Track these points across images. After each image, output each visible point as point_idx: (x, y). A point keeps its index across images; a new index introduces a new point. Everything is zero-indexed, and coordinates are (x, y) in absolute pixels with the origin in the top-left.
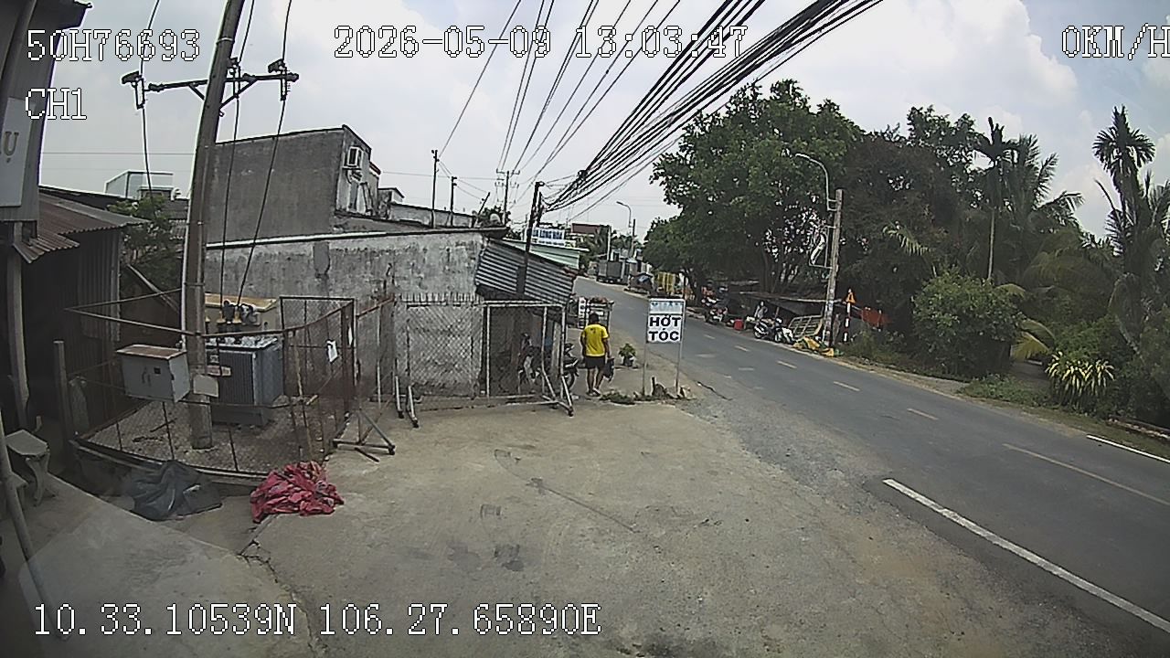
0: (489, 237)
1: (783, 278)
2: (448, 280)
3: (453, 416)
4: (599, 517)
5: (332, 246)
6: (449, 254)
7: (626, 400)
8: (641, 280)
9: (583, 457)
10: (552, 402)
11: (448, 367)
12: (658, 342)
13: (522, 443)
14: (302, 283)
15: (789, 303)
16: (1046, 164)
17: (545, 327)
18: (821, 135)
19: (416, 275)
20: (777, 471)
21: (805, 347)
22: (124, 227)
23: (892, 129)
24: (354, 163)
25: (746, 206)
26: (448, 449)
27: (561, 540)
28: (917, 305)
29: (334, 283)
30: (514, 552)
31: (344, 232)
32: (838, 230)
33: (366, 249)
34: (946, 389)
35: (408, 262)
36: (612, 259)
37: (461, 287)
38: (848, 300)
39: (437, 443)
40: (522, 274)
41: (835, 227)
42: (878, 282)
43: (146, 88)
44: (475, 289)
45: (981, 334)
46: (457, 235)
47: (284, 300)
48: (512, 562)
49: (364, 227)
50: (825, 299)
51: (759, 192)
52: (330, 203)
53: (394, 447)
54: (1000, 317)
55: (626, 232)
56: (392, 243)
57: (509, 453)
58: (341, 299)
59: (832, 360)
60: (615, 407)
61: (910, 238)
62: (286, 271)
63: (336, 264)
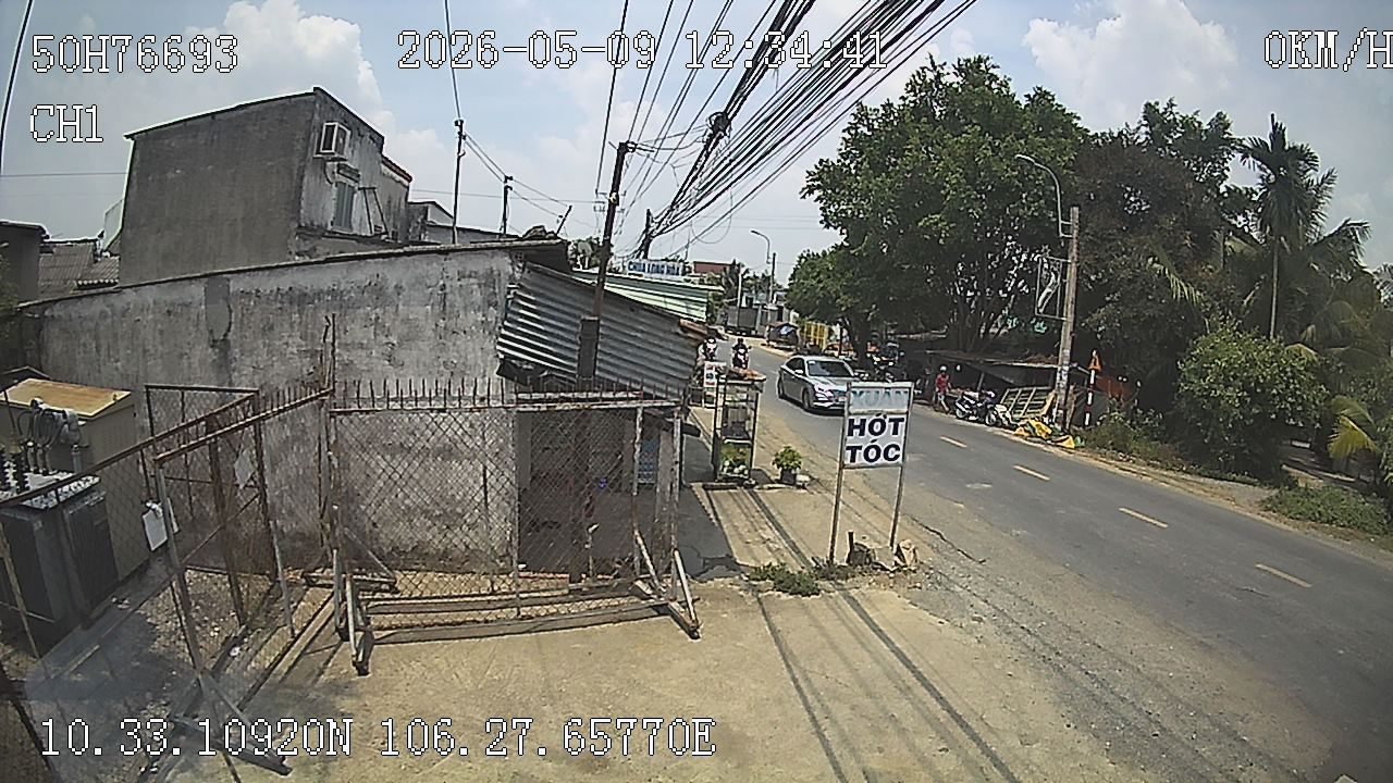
1: (982, 331)
2: (443, 348)
5: (235, 286)
6: (445, 296)
7: (801, 586)
8: (784, 333)
10: (655, 600)
14: (188, 358)
15: (1001, 369)
16: (1322, 182)
19: (382, 339)
21: (1032, 434)
23: (1131, 129)
24: (331, 148)
28: (1186, 374)
29: (238, 356)
32: (1074, 266)
33: (290, 289)
35: (367, 314)
36: (744, 305)
37: (471, 362)
38: (1092, 366)
40: (590, 336)
41: (1069, 261)
44: (497, 366)
45: (1273, 416)
46: (461, 257)
50: (1056, 363)
52: (285, 214)
55: (763, 270)
56: (338, 277)
59: (1072, 454)
62: (165, 334)
63: (242, 320)
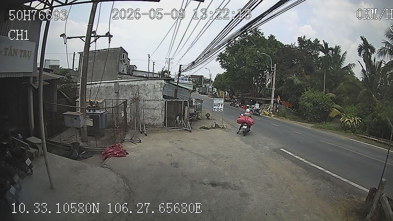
0: (166, 81)
1: (258, 92)
2: (154, 94)
3: (157, 133)
4: (198, 156)
5: (120, 84)
6: (154, 86)
7: (207, 128)
8: (213, 94)
9: (194, 143)
10: (185, 129)
11: (154, 119)
12: (216, 111)
13: (177, 140)
14: (111, 95)
15: (260, 100)
16: (344, 54)
17: (183, 107)
18: (270, 46)
19: (145, 92)
20: (249, 146)
21: (265, 114)
22: (59, 78)
24: (124, 58)
25: (245, 69)
26: (156, 141)
27: (188, 161)
28: (300, 100)
29: (120, 95)
30: (176, 164)
31: (121, 80)
32: (275, 77)
33: (130, 85)
34: (308, 126)
36: (204, 87)
37: (158, 95)
38: (278, 99)
39: (153, 140)
40: (176, 91)
41: (274, 76)
42: (288, 93)
43: (67, 38)
44: (162, 96)
45: (321, 109)
46: (157, 80)
47: (106, 100)
48: (176, 166)
49: (127, 78)
50: (271, 99)
51: (250, 65)
52: (117, 71)
53: (141, 140)
54: (327, 104)
55: (209, 78)
56: (138, 83)
57: (173, 142)
58: (123, 99)
59: (273, 118)
60: (204, 130)
62: (106, 91)
63: (121, 89)
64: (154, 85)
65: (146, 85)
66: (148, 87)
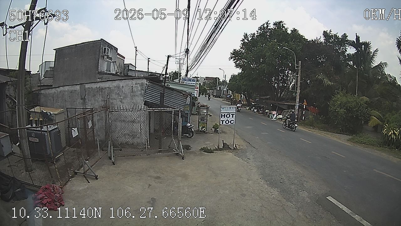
0: (149, 80)
1: (279, 95)
2: (132, 99)
3: (132, 159)
5: (87, 86)
6: (133, 88)
7: (210, 151)
8: (228, 96)
10: (176, 152)
12: (225, 125)
14: (76, 102)
15: (282, 105)
16: (375, 52)
19: (119, 97)
23: (318, 38)
24: (105, 53)
25: (265, 68)
26: (122, 177)
28: (330, 105)
29: (88, 101)
32: (300, 77)
33: (99, 87)
35: (116, 92)
36: (218, 89)
37: (138, 102)
38: (304, 104)
40: (162, 96)
41: (298, 76)
42: (315, 96)
43: (8, 28)
44: (144, 103)
45: (355, 116)
46: (136, 80)
47: (68, 109)
50: (295, 103)
52: (95, 69)
54: (362, 110)
55: (223, 79)
56: (110, 84)
60: (205, 155)
61: (326, 79)
62: (70, 97)
63: (88, 94)
64: (132, 86)
65: (121, 87)
66: (123, 90)
